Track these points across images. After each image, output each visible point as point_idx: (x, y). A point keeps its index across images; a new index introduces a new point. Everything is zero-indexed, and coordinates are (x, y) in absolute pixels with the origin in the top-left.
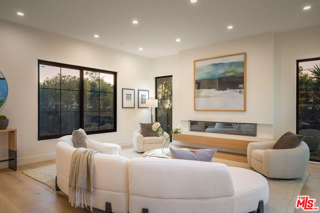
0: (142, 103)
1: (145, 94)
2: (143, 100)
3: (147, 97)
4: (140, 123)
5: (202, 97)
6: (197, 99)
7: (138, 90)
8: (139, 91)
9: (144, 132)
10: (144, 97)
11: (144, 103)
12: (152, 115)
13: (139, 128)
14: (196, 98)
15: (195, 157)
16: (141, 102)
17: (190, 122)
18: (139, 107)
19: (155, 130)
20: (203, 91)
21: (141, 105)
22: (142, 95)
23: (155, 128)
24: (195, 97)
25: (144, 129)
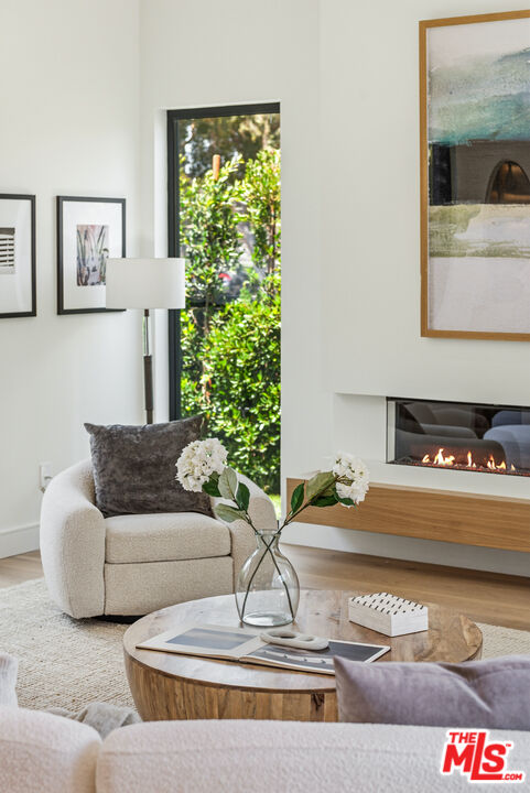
0: (82, 280)
1: (99, 222)
2: (91, 265)
3: (113, 243)
4: (89, 427)
5: (473, 255)
6: (436, 263)
7: (59, 200)
8: (65, 203)
9: (113, 487)
10: (92, 243)
11: (94, 277)
12: (148, 361)
13: (83, 456)
14: (432, 255)
15: (480, 710)
16: (80, 275)
17: (393, 403)
18: (61, 311)
19: (192, 485)
20: (477, 213)
21: (75, 296)
22: (84, 233)
23: (197, 473)
24: (428, 253)
25: (111, 466)
